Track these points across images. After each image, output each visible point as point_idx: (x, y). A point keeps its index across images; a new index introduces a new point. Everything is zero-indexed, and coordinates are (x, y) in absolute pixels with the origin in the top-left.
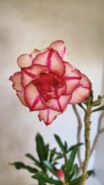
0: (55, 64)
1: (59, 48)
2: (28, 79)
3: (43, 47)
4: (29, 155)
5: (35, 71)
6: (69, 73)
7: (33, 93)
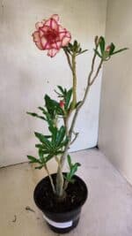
0: (54, 26)
1: (56, 18)
2: (42, 33)
3: (48, 17)
4: (40, 108)
5: (45, 29)
6: (61, 30)
7: (44, 41)
